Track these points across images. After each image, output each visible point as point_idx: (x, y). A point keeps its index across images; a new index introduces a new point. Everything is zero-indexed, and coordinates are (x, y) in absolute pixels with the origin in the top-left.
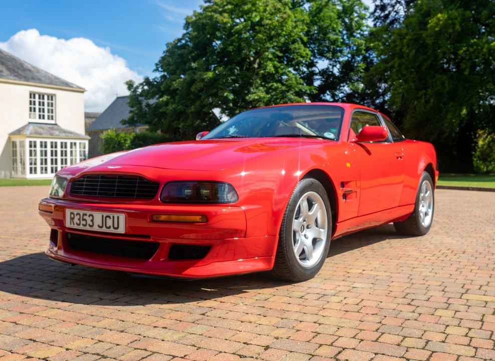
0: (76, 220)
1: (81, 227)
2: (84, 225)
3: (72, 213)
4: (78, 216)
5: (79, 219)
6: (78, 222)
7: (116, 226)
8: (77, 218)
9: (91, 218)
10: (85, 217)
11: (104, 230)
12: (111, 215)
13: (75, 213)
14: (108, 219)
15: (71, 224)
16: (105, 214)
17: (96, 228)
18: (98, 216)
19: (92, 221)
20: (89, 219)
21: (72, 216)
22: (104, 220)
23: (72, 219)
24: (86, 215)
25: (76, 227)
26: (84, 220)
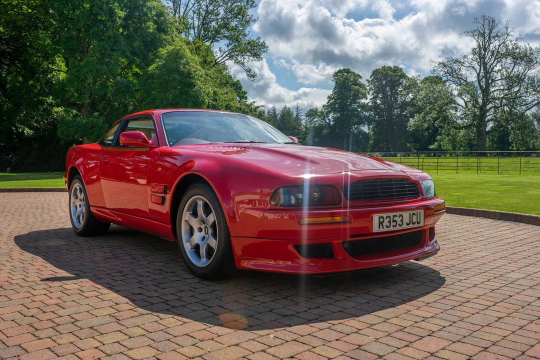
0: (386, 223)
1: (392, 228)
2: (394, 226)
3: (380, 218)
4: (388, 219)
5: (389, 222)
6: (388, 225)
7: (419, 221)
8: (386, 221)
9: (401, 218)
10: (395, 219)
11: (411, 226)
12: (415, 212)
13: (385, 217)
14: (414, 216)
15: (379, 228)
16: (411, 212)
17: (405, 227)
18: (406, 215)
19: (402, 221)
20: (398, 219)
21: (382, 220)
22: (411, 217)
23: (381, 223)
24: (396, 216)
25: (386, 229)
26: (393, 221)
